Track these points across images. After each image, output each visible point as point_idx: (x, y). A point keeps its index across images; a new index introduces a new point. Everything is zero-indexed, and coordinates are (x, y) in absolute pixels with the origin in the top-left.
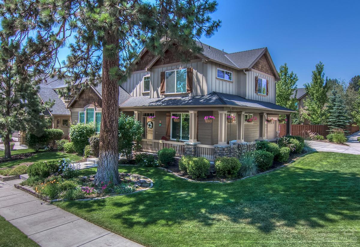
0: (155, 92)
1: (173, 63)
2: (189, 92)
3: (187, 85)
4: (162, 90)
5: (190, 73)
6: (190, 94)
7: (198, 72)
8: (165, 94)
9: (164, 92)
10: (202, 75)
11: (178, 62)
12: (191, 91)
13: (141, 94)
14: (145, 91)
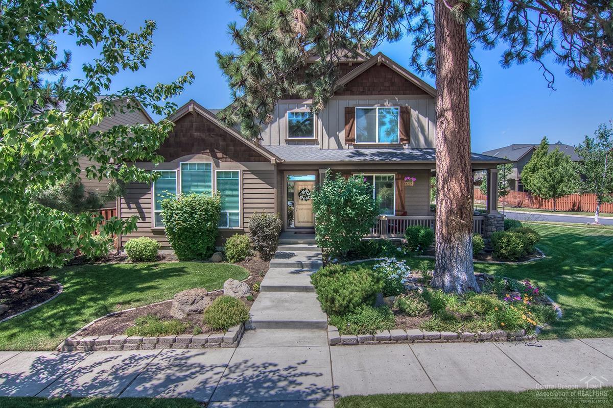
0: (332, 139)
1: (371, 94)
2: (405, 142)
3: (400, 130)
4: (348, 136)
5: (405, 114)
6: (405, 146)
7: (419, 115)
8: (356, 143)
9: (353, 140)
10: (427, 118)
11: (381, 95)
12: (408, 140)
13: (283, 142)
14: (292, 137)
